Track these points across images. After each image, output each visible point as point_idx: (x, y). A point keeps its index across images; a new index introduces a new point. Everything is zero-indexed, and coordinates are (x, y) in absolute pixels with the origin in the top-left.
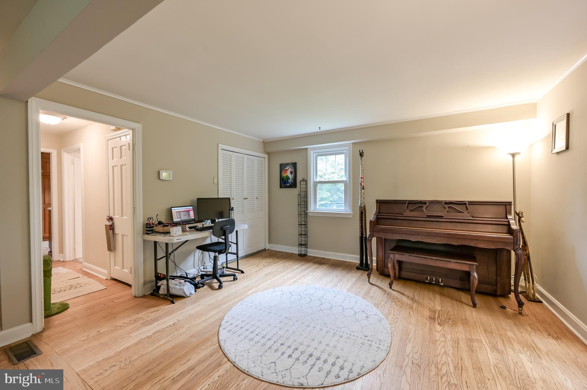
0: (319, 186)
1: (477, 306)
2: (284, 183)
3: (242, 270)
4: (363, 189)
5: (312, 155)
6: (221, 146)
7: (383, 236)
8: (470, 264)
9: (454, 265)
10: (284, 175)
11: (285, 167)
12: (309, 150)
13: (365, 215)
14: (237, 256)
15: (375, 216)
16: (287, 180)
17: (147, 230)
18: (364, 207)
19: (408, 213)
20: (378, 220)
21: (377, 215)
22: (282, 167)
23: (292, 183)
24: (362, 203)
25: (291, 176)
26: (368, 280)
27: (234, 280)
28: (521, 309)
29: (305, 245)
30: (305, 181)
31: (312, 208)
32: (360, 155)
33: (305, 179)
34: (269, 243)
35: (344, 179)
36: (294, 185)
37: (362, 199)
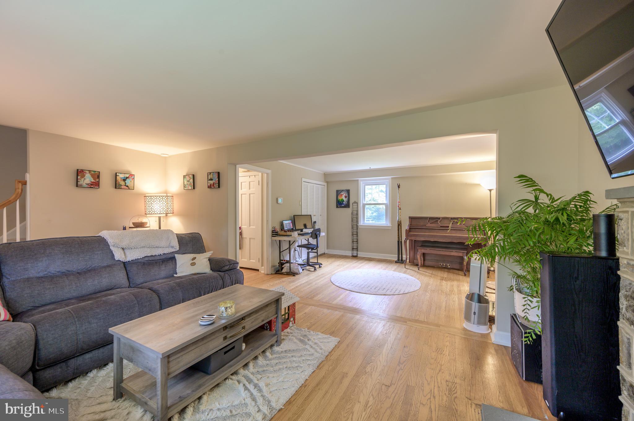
0: (367, 206)
1: (466, 275)
2: (339, 204)
3: (321, 263)
4: (400, 209)
5: (361, 184)
6: (303, 180)
7: (413, 238)
8: (463, 252)
9: (454, 253)
10: (340, 198)
11: (341, 193)
12: (359, 181)
13: (401, 227)
14: (317, 254)
15: (409, 227)
16: (342, 202)
17: (273, 234)
18: (401, 221)
19: (429, 225)
20: (411, 229)
21: (410, 226)
22: (338, 192)
23: (346, 204)
24: (399, 218)
25: (345, 200)
26: (404, 267)
27: (319, 268)
28: (488, 275)
29: (357, 249)
30: (356, 203)
31: (361, 223)
32: (398, 187)
33: (357, 201)
34: (327, 249)
35: (385, 202)
36: (347, 206)
37: (399, 216)
